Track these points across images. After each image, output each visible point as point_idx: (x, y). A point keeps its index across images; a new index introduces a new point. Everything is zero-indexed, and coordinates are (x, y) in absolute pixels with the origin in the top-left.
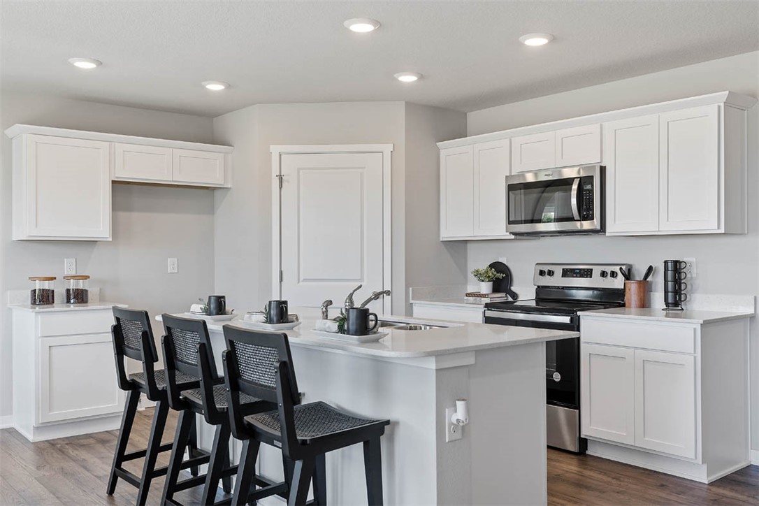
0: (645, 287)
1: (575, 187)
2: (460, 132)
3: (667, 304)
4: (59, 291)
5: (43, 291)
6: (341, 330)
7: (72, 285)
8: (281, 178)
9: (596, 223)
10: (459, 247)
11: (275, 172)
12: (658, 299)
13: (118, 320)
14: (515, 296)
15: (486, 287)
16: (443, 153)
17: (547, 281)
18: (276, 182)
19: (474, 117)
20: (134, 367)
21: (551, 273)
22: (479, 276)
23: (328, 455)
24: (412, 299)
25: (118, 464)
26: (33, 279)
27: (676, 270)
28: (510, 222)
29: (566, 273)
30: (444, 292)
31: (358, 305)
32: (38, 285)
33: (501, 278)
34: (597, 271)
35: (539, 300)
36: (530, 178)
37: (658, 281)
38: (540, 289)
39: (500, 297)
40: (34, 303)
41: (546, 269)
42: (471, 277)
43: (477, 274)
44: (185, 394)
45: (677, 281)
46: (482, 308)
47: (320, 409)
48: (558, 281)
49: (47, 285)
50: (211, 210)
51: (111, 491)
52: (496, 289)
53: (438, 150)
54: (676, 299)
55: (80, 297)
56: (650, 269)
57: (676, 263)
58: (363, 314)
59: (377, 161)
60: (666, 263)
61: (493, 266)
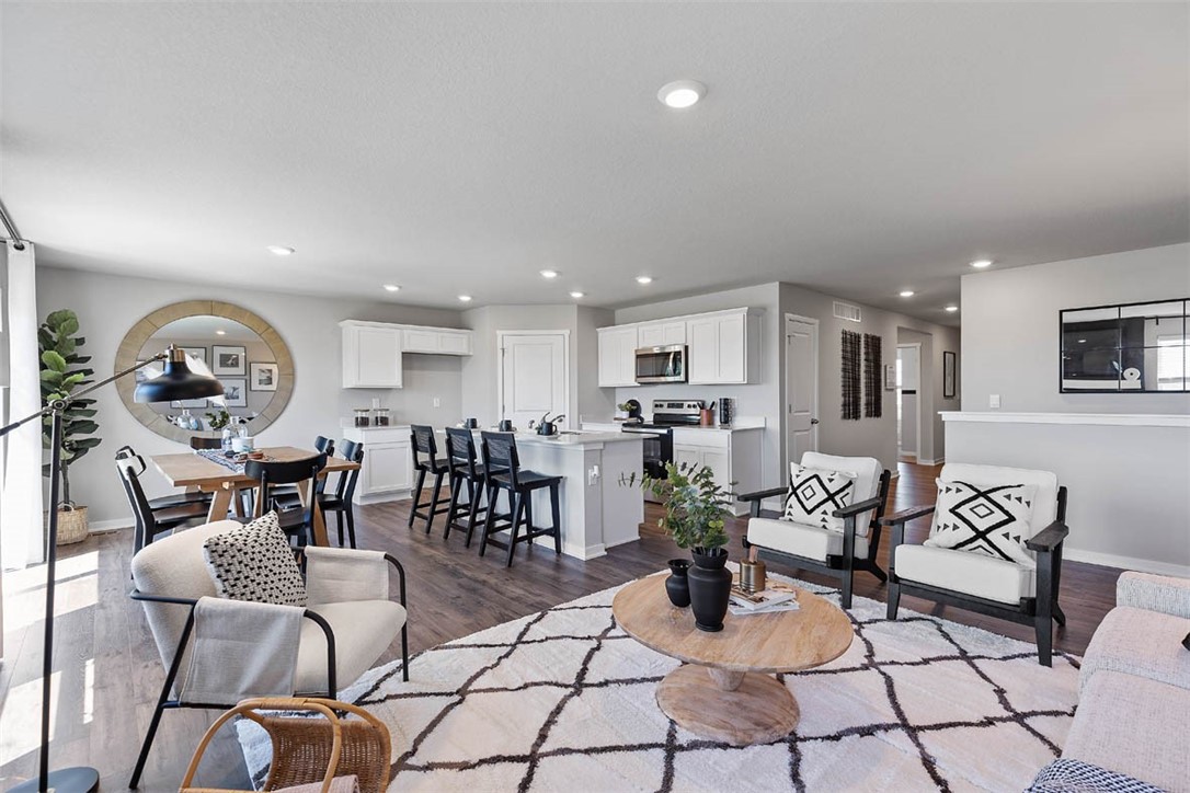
0: (711, 413)
1: (672, 356)
2: (611, 322)
4: (372, 418)
5: (362, 418)
6: (539, 433)
7: (379, 414)
8: (503, 350)
9: (682, 378)
10: (610, 391)
11: (500, 346)
12: (717, 419)
13: (414, 432)
14: (642, 419)
15: (625, 415)
16: (600, 335)
17: (660, 411)
19: (619, 313)
20: (424, 457)
21: (661, 406)
22: (622, 408)
23: (533, 491)
25: (414, 510)
26: (357, 411)
27: (726, 403)
28: (638, 377)
29: (669, 406)
30: (602, 417)
31: (548, 420)
32: (359, 415)
33: (634, 409)
34: (686, 404)
35: (655, 422)
36: (656, 351)
37: (717, 409)
38: (656, 415)
39: (633, 420)
40: (357, 425)
41: (658, 403)
42: (617, 408)
43: (620, 406)
44: (458, 469)
45: (726, 410)
46: (621, 427)
47: (528, 473)
48: (665, 410)
49: (364, 415)
50: (460, 369)
51: (411, 524)
52: (631, 416)
53: (597, 333)
54: (726, 420)
55: (384, 421)
56: (713, 403)
57: (726, 400)
58: (550, 425)
59: (560, 340)
60: (720, 400)
61: (630, 402)
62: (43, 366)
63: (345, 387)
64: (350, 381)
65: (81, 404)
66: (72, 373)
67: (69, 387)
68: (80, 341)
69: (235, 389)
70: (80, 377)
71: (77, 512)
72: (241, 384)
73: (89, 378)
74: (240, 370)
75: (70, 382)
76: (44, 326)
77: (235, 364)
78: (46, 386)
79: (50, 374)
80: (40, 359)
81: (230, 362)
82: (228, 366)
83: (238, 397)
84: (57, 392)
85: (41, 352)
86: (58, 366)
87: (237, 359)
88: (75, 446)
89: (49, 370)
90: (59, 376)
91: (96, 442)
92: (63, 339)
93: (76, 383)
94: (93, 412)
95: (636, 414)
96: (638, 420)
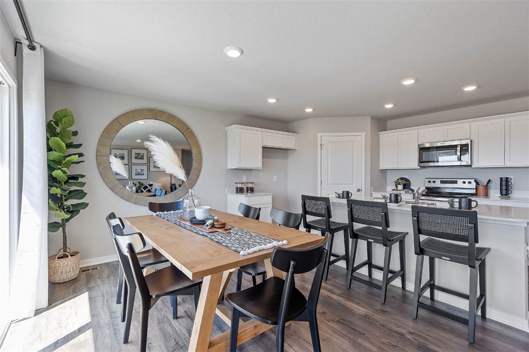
0: (487, 188)
1: (459, 148)
3: (502, 194)
4: (245, 188)
5: (240, 188)
7: (250, 185)
8: (321, 145)
9: (469, 163)
10: (384, 172)
11: (319, 143)
12: (495, 192)
15: (400, 187)
16: (382, 136)
17: (432, 185)
18: (319, 147)
19: (390, 123)
21: (434, 182)
24: (373, 191)
26: (236, 183)
27: (507, 181)
28: (420, 162)
29: (442, 182)
32: (239, 186)
33: (406, 183)
34: (460, 181)
36: (440, 144)
37: (495, 185)
38: (428, 188)
40: (237, 192)
41: (432, 180)
43: (397, 182)
45: (507, 186)
48: (437, 185)
50: (287, 158)
52: (404, 188)
53: (379, 135)
54: (506, 193)
55: (251, 190)
56: (490, 181)
57: (507, 178)
59: (360, 139)
60: (501, 178)
61: (402, 179)
62: (49, 149)
63: (229, 168)
64: (233, 164)
65: (75, 178)
66: (70, 155)
67: (67, 165)
68: (75, 133)
69: (142, 170)
70: (75, 158)
71: (72, 258)
72: (145, 168)
73: (81, 159)
74: (145, 161)
75: (69, 161)
76: (51, 121)
77: (142, 158)
78: (52, 164)
79: (55, 155)
80: (48, 144)
81: (140, 157)
82: (139, 159)
83: (143, 175)
84: (59, 169)
85: (48, 139)
86: (61, 150)
87: (143, 156)
88: (71, 209)
89: (54, 152)
90: (61, 157)
91: (85, 205)
92: (64, 130)
93: (72, 163)
94: (83, 184)
95: (406, 187)
96: (410, 191)
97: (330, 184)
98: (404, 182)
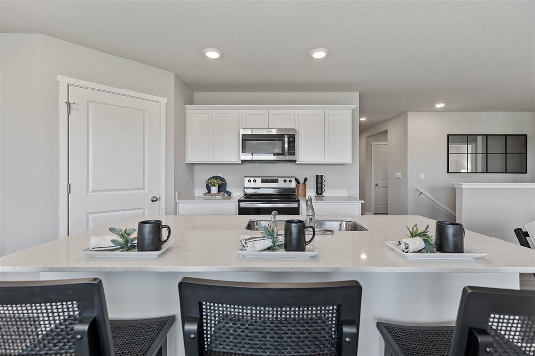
0: (305, 187)
1: (286, 139)
3: (317, 193)
8: (69, 105)
14: (229, 193)
16: (189, 112)
18: (64, 109)
21: (255, 182)
24: (178, 199)
29: (263, 181)
34: (281, 180)
41: (251, 179)
45: (322, 184)
48: (260, 185)
53: (185, 109)
54: (321, 191)
56: (307, 179)
60: (317, 176)
61: (216, 177)
95: (221, 189)
96: (226, 195)
97: (93, 191)
98: (220, 182)
